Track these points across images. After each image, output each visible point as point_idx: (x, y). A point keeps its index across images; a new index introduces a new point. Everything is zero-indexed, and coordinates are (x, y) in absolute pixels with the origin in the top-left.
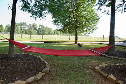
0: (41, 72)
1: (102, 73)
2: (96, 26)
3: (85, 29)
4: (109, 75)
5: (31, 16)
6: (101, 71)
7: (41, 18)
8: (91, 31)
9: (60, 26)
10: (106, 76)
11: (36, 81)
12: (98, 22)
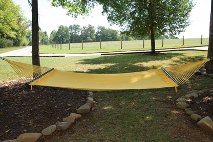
0: (75, 112)
1: (189, 111)
2: (187, 21)
3: (168, 27)
4: (203, 116)
5: (68, 14)
6: (188, 107)
7: (85, 16)
8: (179, 29)
9: (126, 25)
10: (196, 120)
11: (60, 132)
12: (190, 13)
